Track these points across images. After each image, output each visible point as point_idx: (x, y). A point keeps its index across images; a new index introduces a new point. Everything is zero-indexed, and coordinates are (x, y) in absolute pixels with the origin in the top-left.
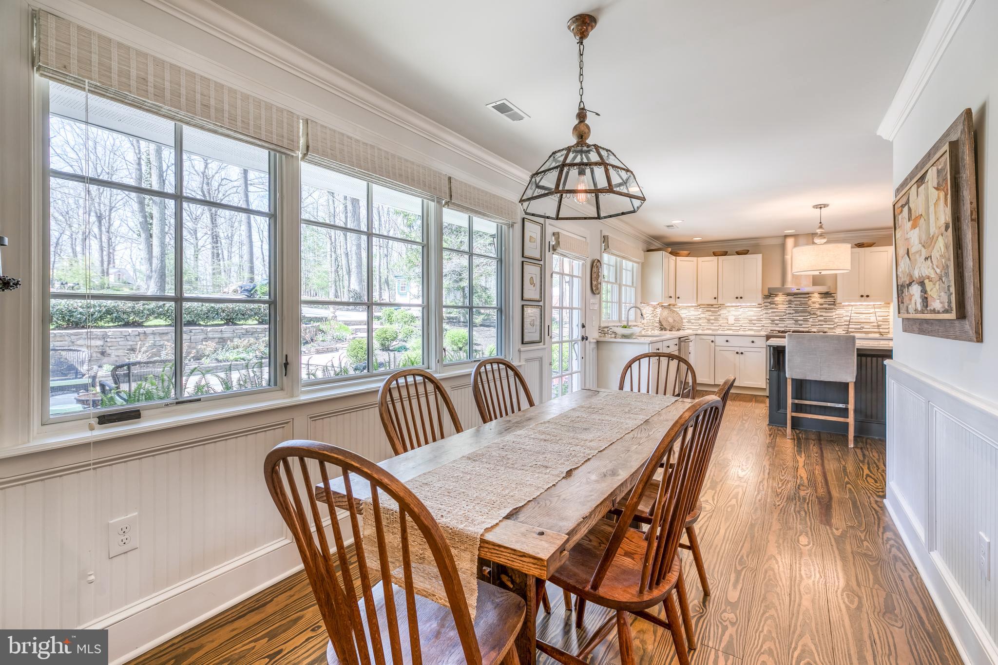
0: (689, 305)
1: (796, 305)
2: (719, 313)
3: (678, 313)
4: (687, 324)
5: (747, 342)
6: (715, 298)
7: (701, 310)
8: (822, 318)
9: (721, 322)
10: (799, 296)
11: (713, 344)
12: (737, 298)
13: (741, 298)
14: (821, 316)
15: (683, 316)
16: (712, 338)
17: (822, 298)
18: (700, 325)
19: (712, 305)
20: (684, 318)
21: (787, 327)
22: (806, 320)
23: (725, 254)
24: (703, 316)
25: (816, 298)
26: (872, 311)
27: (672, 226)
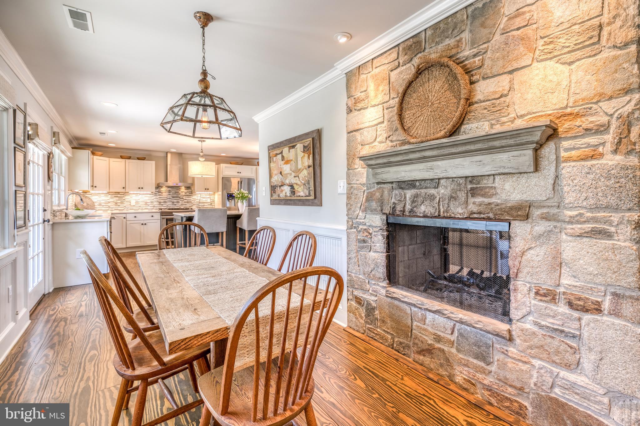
0: (101, 192)
1: (173, 193)
2: (124, 198)
3: (90, 199)
4: (98, 207)
5: (148, 216)
6: (124, 188)
7: (110, 196)
8: (186, 201)
9: (126, 204)
10: (174, 188)
11: (125, 220)
12: (139, 188)
13: (142, 188)
14: (186, 199)
15: (94, 200)
16: (124, 216)
17: (186, 189)
18: (110, 207)
19: (119, 193)
20: (96, 202)
21: (167, 206)
22: (178, 202)
23: (129, 158)
24: (112, 200)
25: (183, 189)
26: (208, 196)
27: (105, 134)
